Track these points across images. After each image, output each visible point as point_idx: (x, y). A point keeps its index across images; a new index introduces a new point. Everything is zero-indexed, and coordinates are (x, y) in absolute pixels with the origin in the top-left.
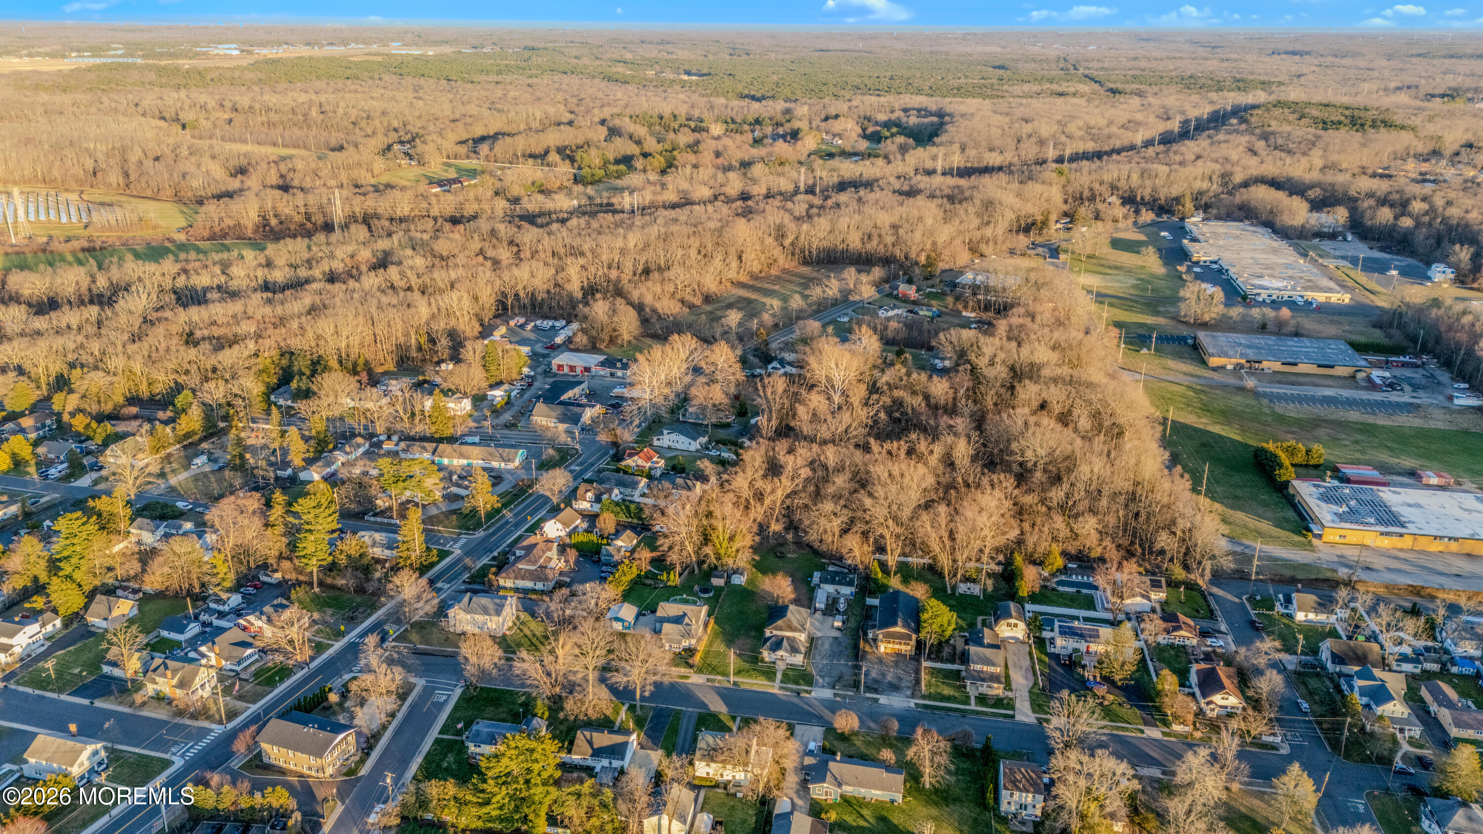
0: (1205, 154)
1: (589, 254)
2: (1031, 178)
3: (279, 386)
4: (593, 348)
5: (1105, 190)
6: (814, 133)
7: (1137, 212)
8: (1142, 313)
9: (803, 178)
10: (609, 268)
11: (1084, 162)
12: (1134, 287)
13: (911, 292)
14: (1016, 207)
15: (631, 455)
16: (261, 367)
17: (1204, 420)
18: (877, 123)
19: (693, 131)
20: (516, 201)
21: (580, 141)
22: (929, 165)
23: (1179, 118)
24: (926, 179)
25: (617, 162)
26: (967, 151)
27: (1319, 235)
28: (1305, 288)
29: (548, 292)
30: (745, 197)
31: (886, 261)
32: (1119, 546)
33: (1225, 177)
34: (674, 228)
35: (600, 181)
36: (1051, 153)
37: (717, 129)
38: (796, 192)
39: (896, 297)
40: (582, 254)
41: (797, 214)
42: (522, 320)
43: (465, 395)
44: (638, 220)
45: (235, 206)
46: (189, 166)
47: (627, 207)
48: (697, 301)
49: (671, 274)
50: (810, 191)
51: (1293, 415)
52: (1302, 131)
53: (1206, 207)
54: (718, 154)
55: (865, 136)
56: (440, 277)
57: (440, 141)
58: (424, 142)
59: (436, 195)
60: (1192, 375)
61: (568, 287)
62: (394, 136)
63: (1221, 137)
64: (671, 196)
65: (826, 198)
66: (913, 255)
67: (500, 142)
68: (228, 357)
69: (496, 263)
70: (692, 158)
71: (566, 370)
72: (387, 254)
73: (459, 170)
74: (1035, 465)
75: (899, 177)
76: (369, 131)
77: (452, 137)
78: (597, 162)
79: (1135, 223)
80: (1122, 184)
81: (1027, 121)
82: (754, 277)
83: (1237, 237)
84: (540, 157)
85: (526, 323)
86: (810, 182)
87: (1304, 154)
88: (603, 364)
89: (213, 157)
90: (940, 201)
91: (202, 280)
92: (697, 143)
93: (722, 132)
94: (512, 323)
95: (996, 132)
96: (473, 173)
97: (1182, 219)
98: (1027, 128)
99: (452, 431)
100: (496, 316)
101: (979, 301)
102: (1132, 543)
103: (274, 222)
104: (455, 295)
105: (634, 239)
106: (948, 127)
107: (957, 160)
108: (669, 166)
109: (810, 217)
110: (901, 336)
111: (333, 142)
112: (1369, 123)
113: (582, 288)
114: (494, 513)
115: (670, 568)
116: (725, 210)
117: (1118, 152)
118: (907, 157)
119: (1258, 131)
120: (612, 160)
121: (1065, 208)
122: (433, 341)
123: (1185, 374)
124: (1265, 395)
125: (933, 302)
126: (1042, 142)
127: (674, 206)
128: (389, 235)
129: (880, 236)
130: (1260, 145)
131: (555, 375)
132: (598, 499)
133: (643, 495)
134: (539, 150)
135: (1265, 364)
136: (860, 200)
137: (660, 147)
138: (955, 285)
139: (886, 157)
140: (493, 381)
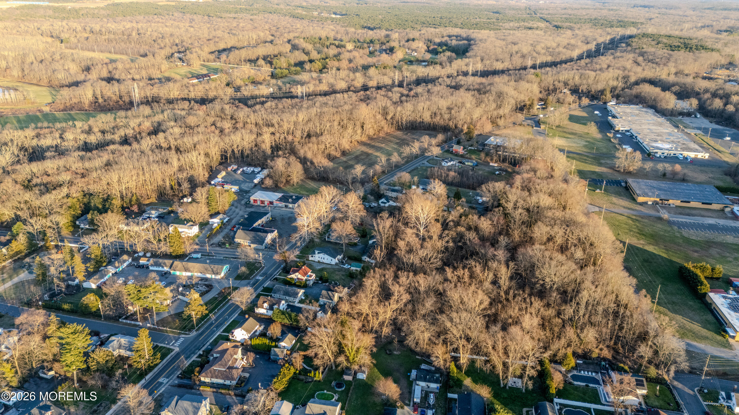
0: (613, 65)
1: (276, 126)
2: (520, 78)
3: (82, 215)
4: (275, 188)
5: (561, 85)
6: (402, 49)
7: (580, 98)
8: (592, 164)
9: (397, 77)
10: (288, 133)
11: (548, 69)
12: (585, 146)
13: (460, 149)
14: (515, 96)
15: (295, 272)
16: (70, 204)
17: (642, 242)
18: (435, 44)
19: (337, 47)
20: (238, 89)
21: (276, 52)
22: (464, 69)
23: (595, 43)
24: (464, 78)
25: (296, 65)
26: (485, 62)
27: (681, 114)
28: (683, 149)
29: (251, 149)
30: (365, 88)
31: (445, 129)
32: (608, 347)
33: (626, 78)
34: (325, 109)
35: (286, 76)
36: (529, 63)
37: (350, 46)
38: (393, 85)
39: (452, 153)
40: (273, 125)
41: (394, 100)
42: (235, 167)
43: (194, 224)
44: (305, 104)
45: (79, 91)
46: (57, 66)
47: (300, 94)
48: (338, 154)
49: (323, 138)
50: (401, 85)
51: (694, 238)
52: (662, 52)
53: (617, 97)
54: (350, 61)
55: (429, 51)
56: (188, 141)
57: (200, 52)
58: (191, 53)
59: (193, 85)
60: (629, 209)
61: (263, 146)
62: (175, 48)
63: (618, 54)
64: (324, 87)
65: (411, 90)
66: (460, 126)
67: (232, 53)
68: (49, 198)
69: (222, 131)
70: (336, 64)
71: (259, 203)
72: (159, 124)
73: (209, 68)
74: (551, 287)
75: (448, 77)
76: (162, 45)
77: (207, 49)
78: (285, 65)
79: (580, 106)
80: (571, 83)
81: (515, 44)
82: (370, 138)
83: (637, 115)
84: (253, 61)
85: (238, 169)
86: (401, 79)
87: (665, 65)
88: (281, 200)
89: (73, 60)
90: (473, 92)
91: (47, 142)
92: (339, 54)
93: (353, 48)
94: (229, 169)
95: (499, 50)
96: (216, 71)
97: (605, 103)
98: (515, 48)
99: (184, 250)
100: (221, 164)
101: (499, 156)
102: (615, 343)
103: (100, 100)
104: (195, 154)
105: (302, 116)
106: (473, 47)
107: (480, 67)
108: (323, 69)
109: (401, 102)
110: (457, 180)
111: (142, 52)
112: (694, 47)
113: (272, 147)
114: (204, 317)
115: (316, 368)
116: (354, 97)
117: (566, 62)
118: (453, 65)
119: (637, 51)
120: (293, 64)
121: (541, 96)
122: (179, 185)
123: (624, 207)
124: (674, 223)
125: (473, 157)
126: (523, 56)
127: (325, 94)
128: (163, 112)
129: (441, 114)
130: (640, 59)
131: (252, 206)
132: (271, 308)
133: (301, 301)
134: (254, 57)
135: (671, 202)
136: (428, 91)
137: (319, 56)
138: (484, 145)
139: (441, 64)
140: (213, 212)
